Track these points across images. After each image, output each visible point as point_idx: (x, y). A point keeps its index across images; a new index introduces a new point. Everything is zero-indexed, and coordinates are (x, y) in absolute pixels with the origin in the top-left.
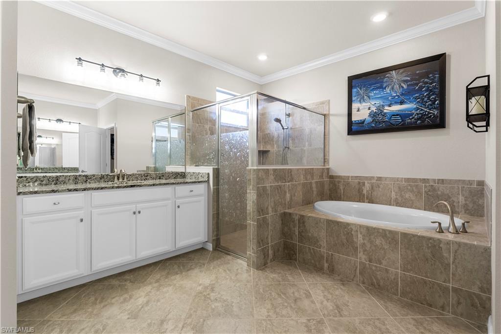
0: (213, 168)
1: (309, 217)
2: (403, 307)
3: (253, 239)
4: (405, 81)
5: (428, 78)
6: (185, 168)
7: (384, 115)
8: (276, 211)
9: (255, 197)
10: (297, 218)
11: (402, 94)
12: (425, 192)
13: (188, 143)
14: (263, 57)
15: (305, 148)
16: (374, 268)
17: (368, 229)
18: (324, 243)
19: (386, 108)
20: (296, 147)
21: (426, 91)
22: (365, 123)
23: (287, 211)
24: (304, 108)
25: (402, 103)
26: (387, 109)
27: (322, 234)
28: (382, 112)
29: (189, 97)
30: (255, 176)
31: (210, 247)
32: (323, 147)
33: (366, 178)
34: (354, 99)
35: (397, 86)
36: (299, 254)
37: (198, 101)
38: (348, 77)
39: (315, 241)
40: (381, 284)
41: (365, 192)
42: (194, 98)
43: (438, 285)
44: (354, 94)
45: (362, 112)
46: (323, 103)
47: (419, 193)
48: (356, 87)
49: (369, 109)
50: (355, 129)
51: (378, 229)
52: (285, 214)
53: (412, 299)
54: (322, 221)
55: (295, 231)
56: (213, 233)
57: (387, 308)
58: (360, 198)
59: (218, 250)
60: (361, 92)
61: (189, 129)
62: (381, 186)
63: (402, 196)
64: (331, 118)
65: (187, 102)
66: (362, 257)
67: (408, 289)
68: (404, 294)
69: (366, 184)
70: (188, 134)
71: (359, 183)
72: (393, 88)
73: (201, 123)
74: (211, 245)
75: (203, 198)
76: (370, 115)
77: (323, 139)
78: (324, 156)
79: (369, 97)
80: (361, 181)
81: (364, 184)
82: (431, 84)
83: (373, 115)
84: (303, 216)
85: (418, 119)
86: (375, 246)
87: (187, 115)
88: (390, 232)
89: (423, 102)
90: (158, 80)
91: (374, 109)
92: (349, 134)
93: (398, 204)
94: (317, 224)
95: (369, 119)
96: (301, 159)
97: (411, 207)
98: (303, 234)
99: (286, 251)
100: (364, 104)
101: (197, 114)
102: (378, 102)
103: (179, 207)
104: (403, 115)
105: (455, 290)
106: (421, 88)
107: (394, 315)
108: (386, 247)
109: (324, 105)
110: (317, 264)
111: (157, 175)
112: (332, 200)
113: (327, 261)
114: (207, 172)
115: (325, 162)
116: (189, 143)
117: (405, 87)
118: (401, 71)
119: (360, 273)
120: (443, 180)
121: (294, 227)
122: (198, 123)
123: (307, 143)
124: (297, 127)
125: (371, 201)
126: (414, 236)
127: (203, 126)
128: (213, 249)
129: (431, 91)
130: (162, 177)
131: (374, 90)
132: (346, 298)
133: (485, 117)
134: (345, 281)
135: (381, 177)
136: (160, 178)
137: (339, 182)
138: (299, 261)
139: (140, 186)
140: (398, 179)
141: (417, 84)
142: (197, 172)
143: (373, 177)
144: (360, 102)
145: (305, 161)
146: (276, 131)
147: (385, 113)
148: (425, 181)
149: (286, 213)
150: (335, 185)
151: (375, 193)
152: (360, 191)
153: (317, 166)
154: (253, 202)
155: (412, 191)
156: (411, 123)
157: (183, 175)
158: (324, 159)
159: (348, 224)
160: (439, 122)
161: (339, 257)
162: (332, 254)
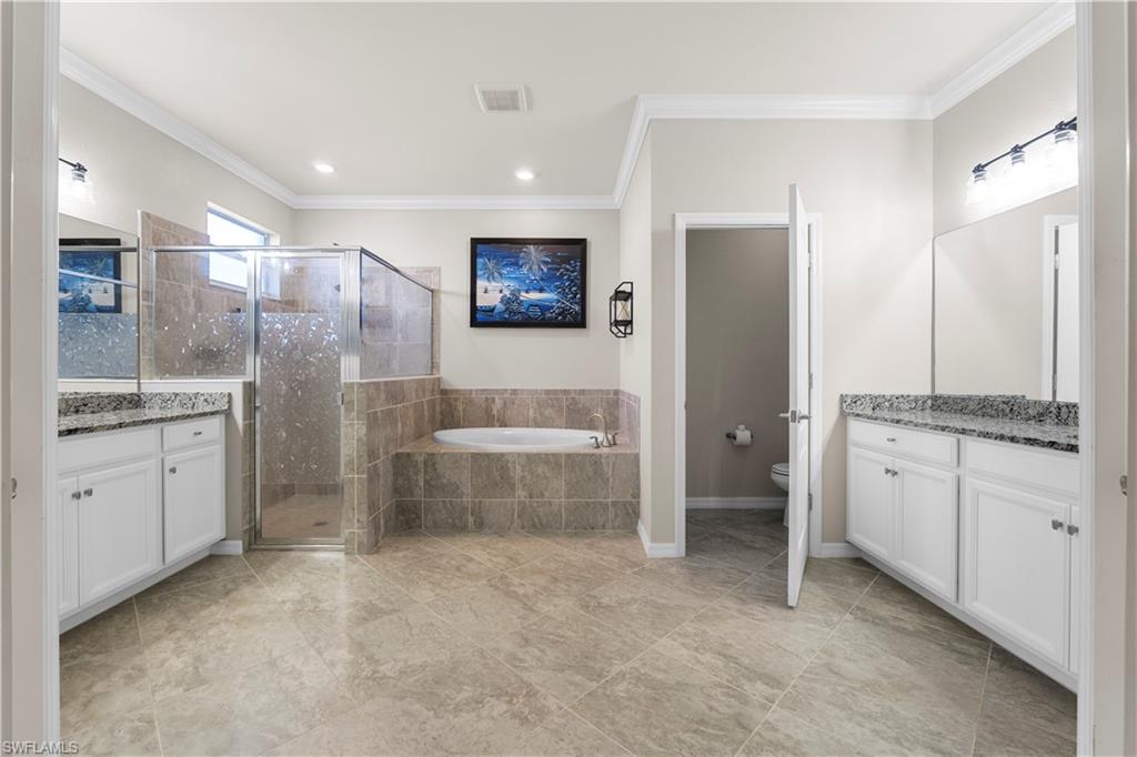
0: (244, 383)
1: (445, 453)
2: (571, 537)
3: (359, 504)
4: (545, 263)
5: (570, 264)
6: (139, 383)
7: (521, 303)
8: (387, 453)
9: (364, 430)
10: (421, 459)
11: (542, 279)
12: (567, 406)
13: (144, 323)
14: (324, 168)
15: (396, 344)
16: (535, 505)
17: (528, 456)
18: (467, 489)
19: (523, 294)
20: (376, 341)
21: (568, 279)
22: (496, 311)
23: (400, 450)
24: (396, 270)
25: (541, 290)
26: (524, 296)
27: (465, 479)
28: (517, 298)
29: (148, 215)
30: (364, 395)
31: (237, 547)
32: (429, 342)
33: (497, 391)
34: (479, 273)
35: (535, 267)
36: (426, 515)
37: (169, 229)
38: (472, 239)
39: (455, 489)
40: (544, 521)
41: (495, 412)
42: (158, 221)
43: (600, 503)
44: (479, 266)
45: (490, 294)
46: (429, 270)
47: (561, 408)
48: (482, 256)
49: (501, 291)
50: (481, 318)
51: (540, 454)
52: (397, 456)
53: (576, 528)
54: (464, 457)
55: (417, 480)
56: (244, 517)
57: (557, 543)
58: (489, 420)
59: (255, 550)
60: (490, 265)
61: (148, 292)
62: (517, 402)
63: (541, 414)
64: (442, 296)
65: (143, 227)
66: (521, 494)
67: (572, 518)
68: (567, 526)
69: (497, 400)
70: (146, 303)
71: (487, 399)
72: (531, 268)
73: (175, 279)
74: (240, 542)
75: (219, 446)
76: (502, 301)
77: (429, 330)
78: (432, 358)
79: (501, 274)
80: (489, 396)
81: (494, 399)
82: (573, 272)
83: (506, 301)
84: (433, 454)
85: (559, 314)
86: (537, 476)
87: (144, 257)
88: (553, 455)
89: (564, 294)
90: (80, 168)
91: (507, 293)
92: (471, 326)
93: (538, 425)
94: (457, 462)
95: (501, 307)
96: (388, 361)
97: (552, 427)
98: (432, 483)
99: (401, 518)
100: (494, 284)
101: (166, 257)
102: (513, 285)
103: (173, 470)
104: (544, 308)
105: (614, 504)
106: (562, 275)
107: (567, 547)
108: (548, 475)
109: (432, 275)
110: (457, 521)
111: (70, 403)
112: (446, 428)
113: (472, 515)
114: (226, 391)
115: (432, 367)
116: (147, 325)
117: (545, 270)
118: (541, 247)
119: (518, 517)
120: (583, 391)
121: (416, 474)
122: (168, 279)
123: (399, 336)
124: (380, 304)
125: (504, 424)
126: (577, 455)
127: (180, 287)
128: (244, 549)
129: (572, 281)
130: (82, 408)
131: (506, 265)
132: (514, 547)
133: (628, 323)
134: (501, 532)
135: (515, 390)
136: (77, 412)
137: (456, 400)
138: (426, 527)
139: (90, 430)
140: (536, 391)
141: (558, 270)
142: (187, 392)
143: (506, 390)
144: (489, 280)
145: (395, 365)
146: (331, 306)
147: (522, 301)
148: (566, 392)
149: (402, 454)
150: (450, 405)
151: (509, 412)
152: (488, 411)
153: (419, 374)
154: (359, 440)
155: (553, 406)
156: (550, 318)
157: (135, 401)
158: (432, 363)
159: (502, 455)
160: (579, 322)
161: (491, 502)
162: (480, 502)
